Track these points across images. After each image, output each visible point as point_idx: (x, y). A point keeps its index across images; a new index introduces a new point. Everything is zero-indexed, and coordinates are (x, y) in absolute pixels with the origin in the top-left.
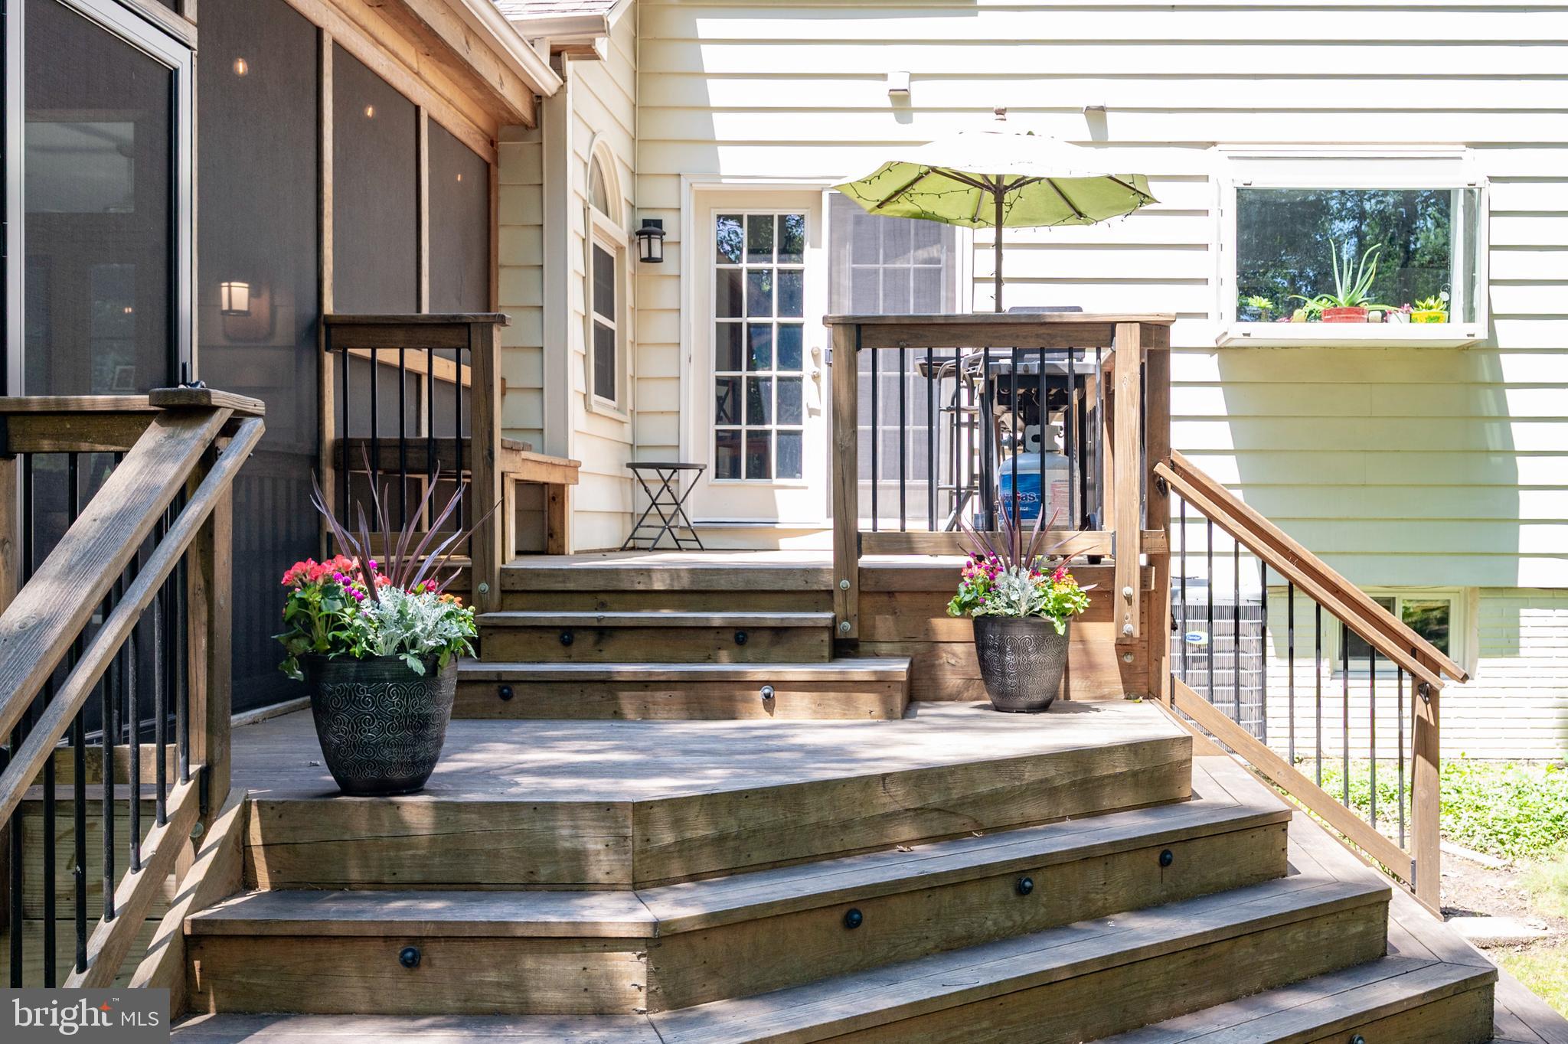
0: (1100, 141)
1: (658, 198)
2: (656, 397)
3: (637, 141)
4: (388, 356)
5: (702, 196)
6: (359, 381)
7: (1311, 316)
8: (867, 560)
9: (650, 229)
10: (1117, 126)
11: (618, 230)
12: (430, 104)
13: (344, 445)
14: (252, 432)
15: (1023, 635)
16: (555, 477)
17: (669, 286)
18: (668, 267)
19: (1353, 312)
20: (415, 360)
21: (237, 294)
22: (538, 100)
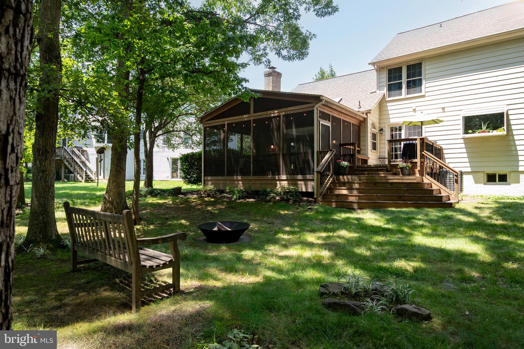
0: (444, 112)
1: (382, 126)
2: (382, 150)
3: (380, 119)
4: (347, 147)
5: (388, 125)
6: (344, 149)
7: (479, 133)
8: (391, 163)
9: (381, 130)
10: (446, 109)
11: (376, 131)
12: (352, 122)
13: (343, 155)
14: (335, 152)
15: (404, 169)
16: (366, 159)
17: (384, 137)
18: (384, 134)
19: (484, 132)
20: (349, 147)
21: (334, 142)
22: (365, 119)
